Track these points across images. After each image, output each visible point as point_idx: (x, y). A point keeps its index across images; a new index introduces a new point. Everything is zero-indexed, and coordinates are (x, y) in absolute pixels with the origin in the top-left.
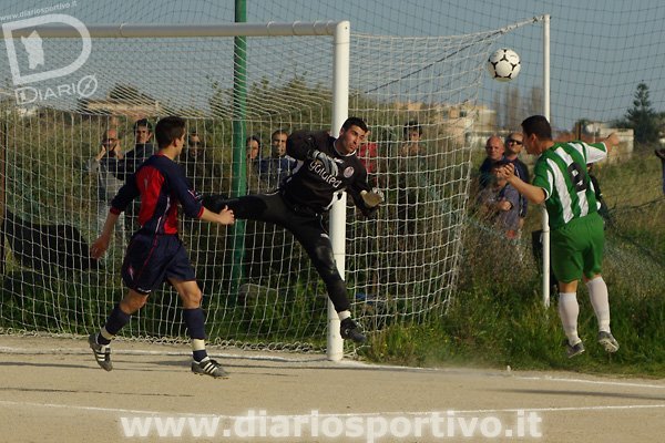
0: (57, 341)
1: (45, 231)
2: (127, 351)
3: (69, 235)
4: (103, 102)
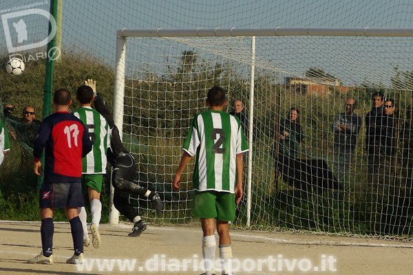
0: (329, 237)
1: (309, 163)
2: (365, 244)
3: (320, 165)
4: (302, 80)
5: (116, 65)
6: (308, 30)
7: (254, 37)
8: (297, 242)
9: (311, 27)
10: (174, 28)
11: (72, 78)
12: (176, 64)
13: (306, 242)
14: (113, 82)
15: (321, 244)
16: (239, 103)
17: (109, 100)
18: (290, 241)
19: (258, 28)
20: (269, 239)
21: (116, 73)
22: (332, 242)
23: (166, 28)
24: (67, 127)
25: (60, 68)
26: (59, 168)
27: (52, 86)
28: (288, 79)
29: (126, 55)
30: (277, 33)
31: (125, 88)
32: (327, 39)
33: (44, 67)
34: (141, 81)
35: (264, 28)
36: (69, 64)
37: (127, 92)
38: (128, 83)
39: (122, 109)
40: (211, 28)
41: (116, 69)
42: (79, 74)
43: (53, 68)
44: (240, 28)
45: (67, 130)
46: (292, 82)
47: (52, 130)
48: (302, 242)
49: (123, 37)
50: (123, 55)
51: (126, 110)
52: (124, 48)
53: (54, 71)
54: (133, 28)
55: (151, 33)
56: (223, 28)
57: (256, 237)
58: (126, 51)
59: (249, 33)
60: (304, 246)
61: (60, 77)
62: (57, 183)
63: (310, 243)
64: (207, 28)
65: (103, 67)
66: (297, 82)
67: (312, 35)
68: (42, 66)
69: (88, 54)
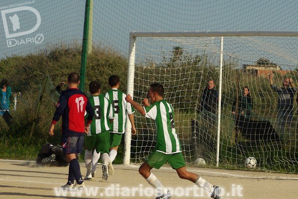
0: (272, 174)
4: (254, 66)
5: (129, 56)
6: (259, 32)
7: (222, 37)
8: (250, 177)
9: (261, 30)
10: (167, 31)
11: (99, 65)
12: (169, 56)
13: (256, 177)
14: (126, 67)
15: (266, 179)
16: (212, 82)
17: (124, 80)
18: (246, 176)
19: (226, 31)
20: (232, 175)
21: (129, 62)
22: (274, 177)
23: (162, 31)
24: (77, 98)
25: (91, 58)
26: (71, 127)
27: (85, 71)
28: (245, 66)
29: (136, 49)
30: (238, 34)
31: (135, 72)
32: (271, 38)
33: (80, 57)
34: (145, 67)
35: (229, 31)
36: (97, 56)
37: (136, 75)
38: (136, 68)
39: (133, 86)
40: (193, 31)
41: (129, 59)
42: (103, 62)
43: (86, 58)
44: (213, 31)
45: (77, 100)
46: (248, 68)
47: (68, 101)
48: (253, 177)
49: (133, 37)
50: (134, 49)
51: (135, 87)
52: (135, 44)
53: (87, 61)
54: (141, 31)
55: (153, 34)
56: (201, 31)
57: (224, 174)
58: (136, 47)
59: (218, 34)
60: (255, 180)
61: (90, 64)
62: (71, 137)
63: (259, 177)
64: (190, 31)
65: (119, 58)
66: (251, 68)
67: (262, 36)
68: (79, 57)
69: (110, 49)
